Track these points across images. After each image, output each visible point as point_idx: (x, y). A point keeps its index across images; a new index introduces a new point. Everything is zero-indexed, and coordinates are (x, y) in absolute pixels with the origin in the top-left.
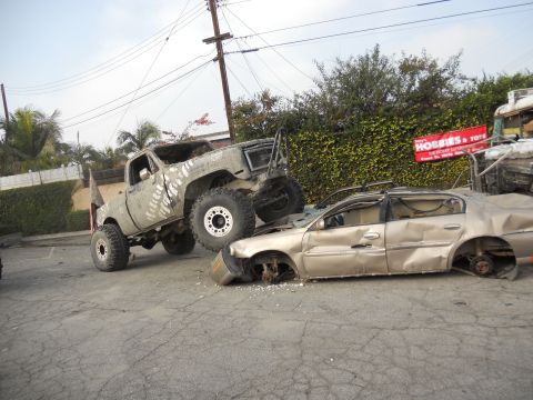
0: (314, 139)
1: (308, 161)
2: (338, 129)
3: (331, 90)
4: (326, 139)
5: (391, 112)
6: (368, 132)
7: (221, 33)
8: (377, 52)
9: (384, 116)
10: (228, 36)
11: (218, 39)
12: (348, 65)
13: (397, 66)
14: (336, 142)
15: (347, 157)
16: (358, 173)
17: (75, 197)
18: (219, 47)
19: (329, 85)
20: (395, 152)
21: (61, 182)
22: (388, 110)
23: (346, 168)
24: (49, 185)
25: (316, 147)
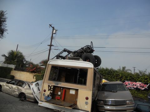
7: (52, 44)
10: (52, 45)
11: (51, 46)
17: (12, 72)
18: (50, 47)
21: (10, 68)
24: (9, 68)
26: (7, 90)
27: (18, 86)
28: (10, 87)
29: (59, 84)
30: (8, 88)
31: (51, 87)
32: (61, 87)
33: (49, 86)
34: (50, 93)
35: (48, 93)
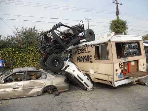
0: (13, 51)
1: (10, 58)
2: (21, 48)
3: (20, 36)
4: (16, 51)
5: (37, 45)
6: (30, 50)
8: (35, 28)
9: (35, 46)
12: (26, 30)
13: (40, 33)
14: (20, 52)
15: (23, 57)
16: (26, 62)
19: (19, 35)
20: (38, 57)
22: (36, 45)
23: (23, 60)
25: (13, 53)
26: (8, 94)
27: (32, 81)
28: (17, 87)
29: (127, 60)
30: (11, 89)
31: (121, 65)
32: (126, 62)
33: (119, 64)
34: (122, 70)
35: (120, 71)
